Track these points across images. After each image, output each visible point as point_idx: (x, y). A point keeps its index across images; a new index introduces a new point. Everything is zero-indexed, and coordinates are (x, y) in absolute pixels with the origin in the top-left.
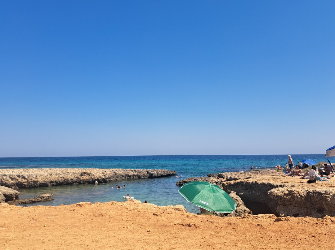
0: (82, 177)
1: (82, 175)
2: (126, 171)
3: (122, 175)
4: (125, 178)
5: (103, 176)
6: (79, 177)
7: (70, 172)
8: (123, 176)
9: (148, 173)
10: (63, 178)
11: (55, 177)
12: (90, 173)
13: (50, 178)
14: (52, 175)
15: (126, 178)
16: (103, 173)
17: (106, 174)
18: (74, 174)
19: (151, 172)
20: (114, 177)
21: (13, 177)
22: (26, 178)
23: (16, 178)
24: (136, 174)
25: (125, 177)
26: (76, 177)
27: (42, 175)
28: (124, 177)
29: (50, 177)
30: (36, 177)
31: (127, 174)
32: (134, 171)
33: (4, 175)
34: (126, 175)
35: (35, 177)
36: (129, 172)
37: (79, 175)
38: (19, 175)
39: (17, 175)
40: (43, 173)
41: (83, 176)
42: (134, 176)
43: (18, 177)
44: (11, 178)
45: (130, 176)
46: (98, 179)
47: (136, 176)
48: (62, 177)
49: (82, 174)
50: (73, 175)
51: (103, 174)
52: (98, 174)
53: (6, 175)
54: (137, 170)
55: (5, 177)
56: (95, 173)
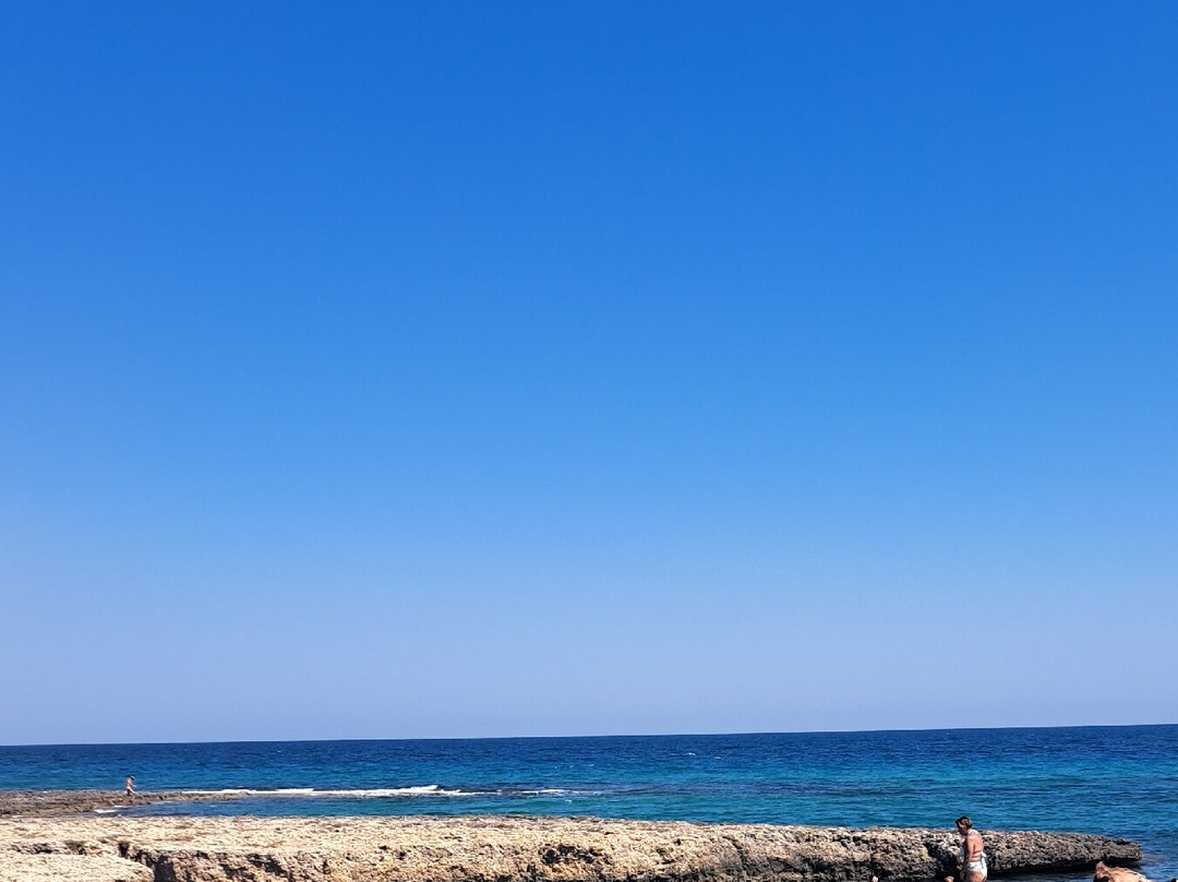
0: (554, 870)
1: (550, 858)
2: (808, 840)
3: (785, 862)
4: (798, 876)
5: (661, 866)
6: (540, 867)
7: (494, 844)
8: (787, 866)
9: (933, 850)
10: (463, 870)
11: (423, 865)
12: (591, 851)
13: (396, 870)
14: (406, 859)
15: (809, 876)
16: (661, 851)
17: (673, 855)
18: (517, 853)
19: (950, 849)
20: (729, 872)
21: (233, 862)
22: (285, 868)
23: (245, 869)
24: (859, 856)
25: (803, 872)
26: (524, 867)
27: (356, 859)
28: (796, 871)
29: (397, 865)
30: (325, 864)
31: (810, 854)
32: (855, 839)
33: (197, 856)
34: (806, 860)
35: (319, 864)
36: (823, 844)
37: (537, 860)
38: (257, 856)
39: (248, 856)
40: (359, 848)
41: (556, 866)
42: (852, 868)
43: (254, 863)
44: (225, 867)
45: (830, 865)
46: (629, 877)
47: (863, 869)
48: (456, 867)
49: (551, 852)
50: (511, 861)
51: (658, 857)
52: (633, 854)
53: (205, 856)
54: (868, 836)
55: (201, 863)
56: (618, 848)
